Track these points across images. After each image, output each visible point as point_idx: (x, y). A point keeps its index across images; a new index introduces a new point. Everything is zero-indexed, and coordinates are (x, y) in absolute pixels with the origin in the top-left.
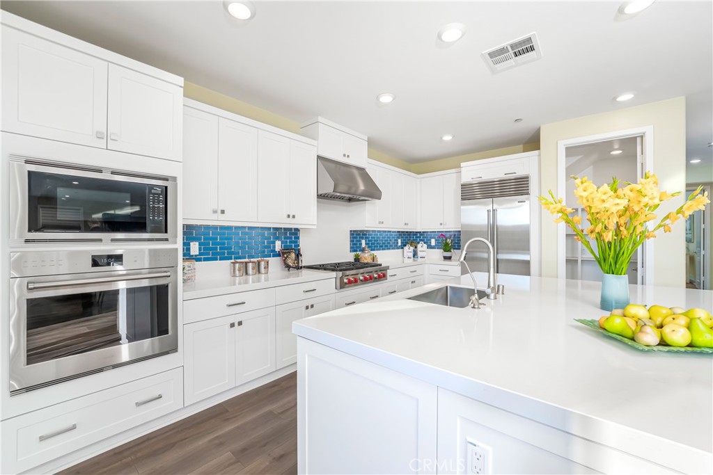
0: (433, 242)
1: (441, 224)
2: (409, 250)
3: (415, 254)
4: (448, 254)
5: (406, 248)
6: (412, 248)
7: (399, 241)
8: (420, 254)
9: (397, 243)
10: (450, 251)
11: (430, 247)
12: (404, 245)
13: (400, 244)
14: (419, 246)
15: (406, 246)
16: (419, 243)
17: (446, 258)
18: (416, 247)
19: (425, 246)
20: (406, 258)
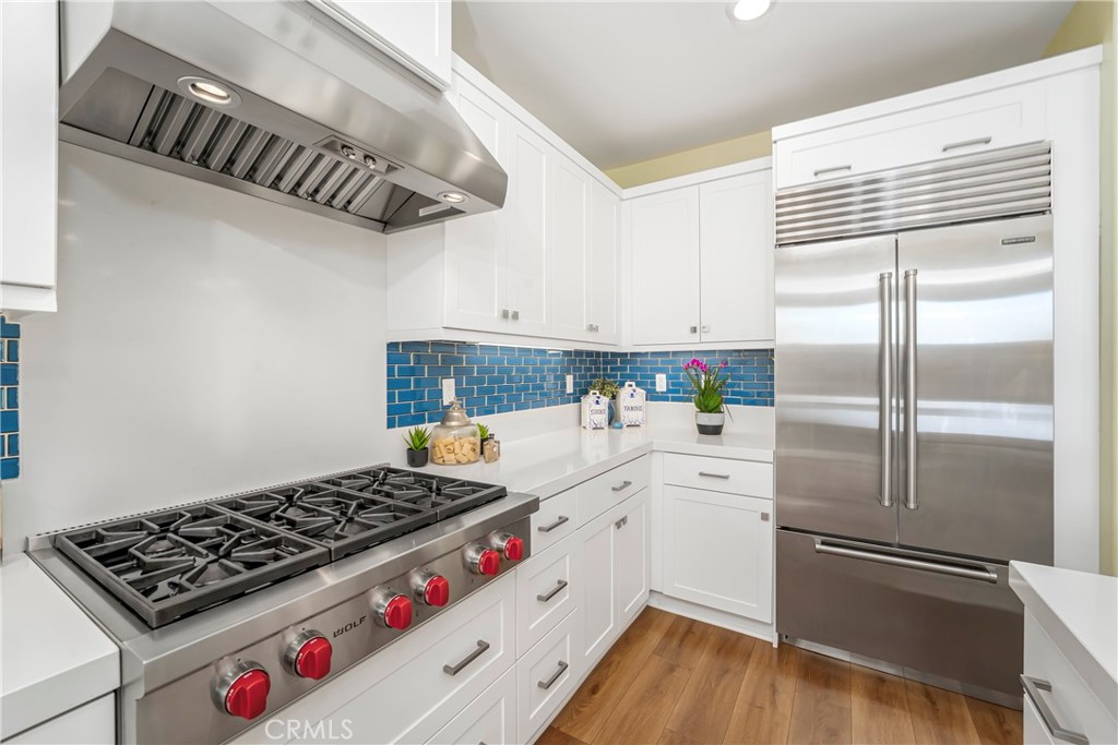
0: (661, 383)
1: (694, 330)
2: (594, 406)
3: (613, 418)
4: (710, 419)
5: (589, 401)
6: (605, 400)
7: (569, 379)
8: (625, 416)
9: (564, 386)
10: (716, 410)
11: (652, 396)
12: (581, 392)
13: (570, 389)
14: (624, 393)
15: (586, 392)
16: (622, 385)
17: (704, 430)
18: (614, 397)
19: (641, 392)
20: (589, 429)
